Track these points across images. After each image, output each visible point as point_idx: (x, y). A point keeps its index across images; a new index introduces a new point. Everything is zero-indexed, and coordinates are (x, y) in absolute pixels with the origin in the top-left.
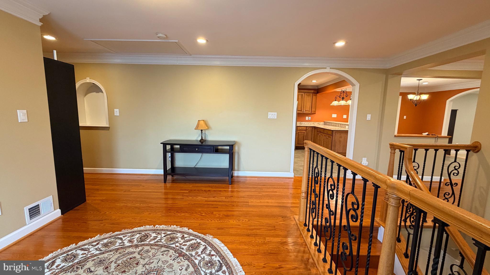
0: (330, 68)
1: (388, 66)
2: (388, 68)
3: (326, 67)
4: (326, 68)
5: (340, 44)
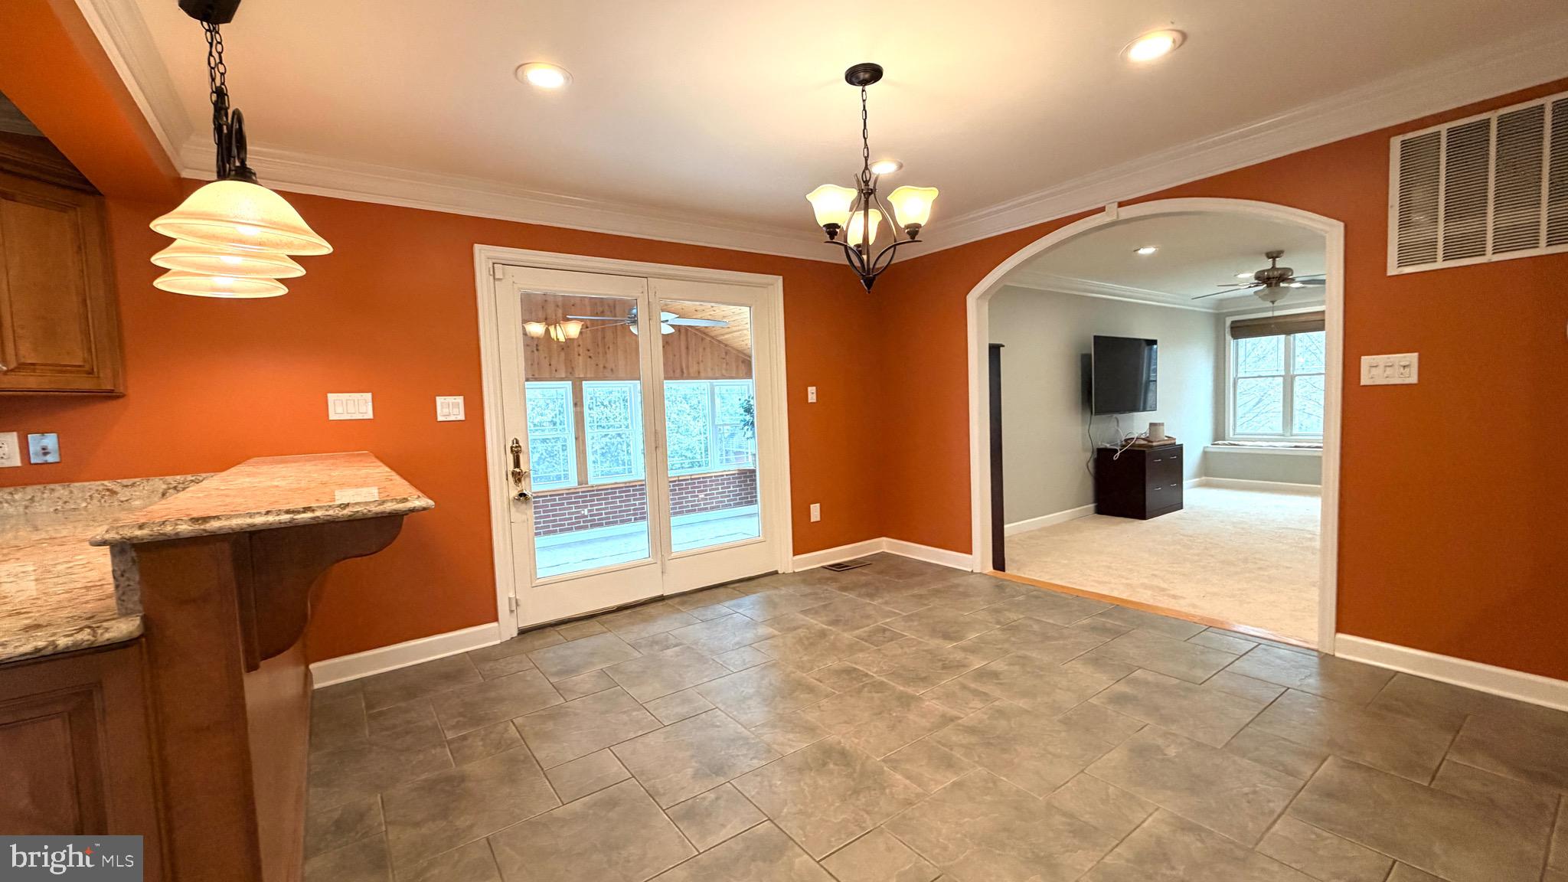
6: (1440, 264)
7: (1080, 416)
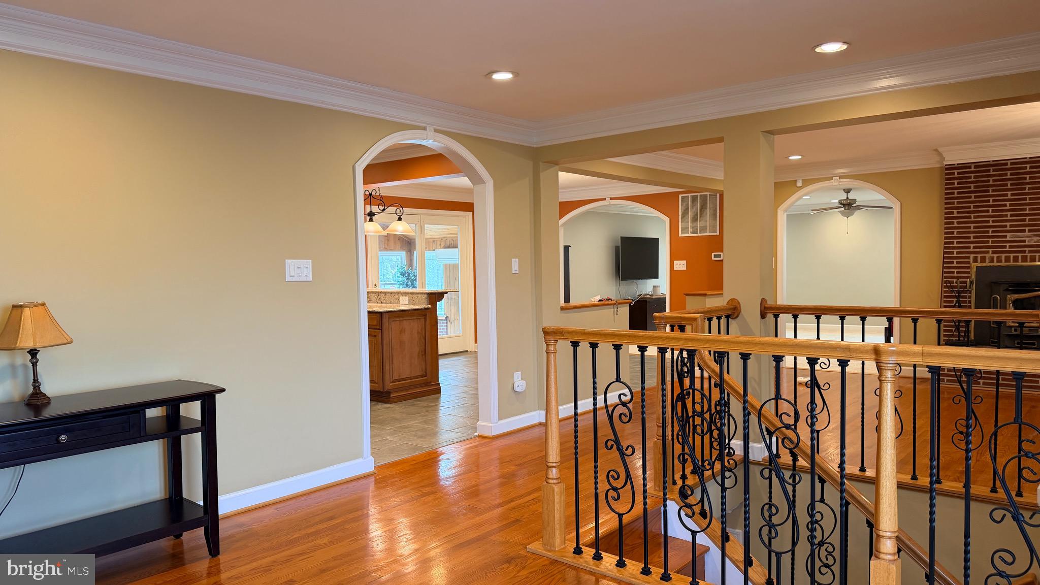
0: (436, 131)
1: (535, 140)
2: (535, 146)
3: (424, 125)
4: (425, 129)
5: (503, 76)
6: (690, 235)
7: (614, 282)
